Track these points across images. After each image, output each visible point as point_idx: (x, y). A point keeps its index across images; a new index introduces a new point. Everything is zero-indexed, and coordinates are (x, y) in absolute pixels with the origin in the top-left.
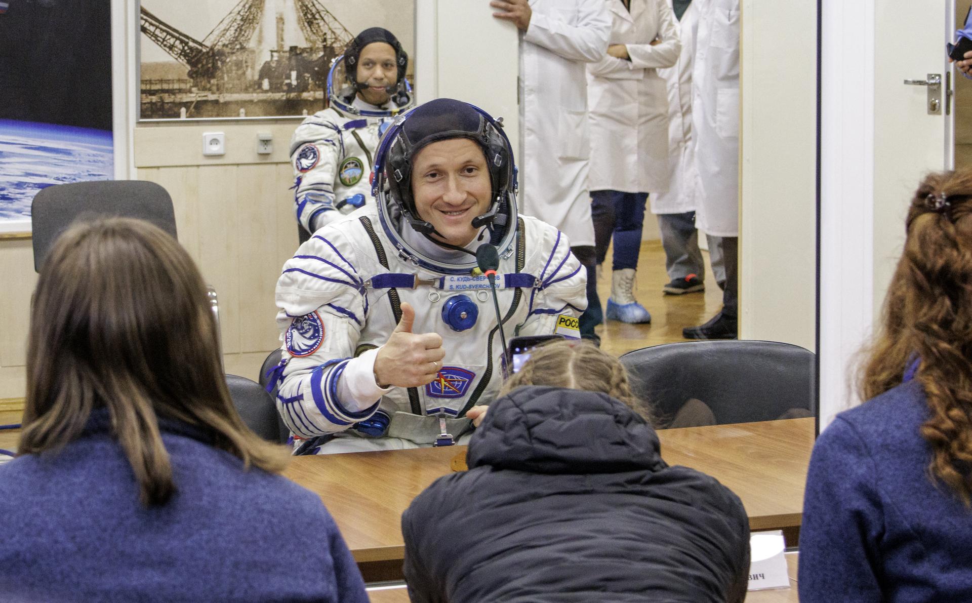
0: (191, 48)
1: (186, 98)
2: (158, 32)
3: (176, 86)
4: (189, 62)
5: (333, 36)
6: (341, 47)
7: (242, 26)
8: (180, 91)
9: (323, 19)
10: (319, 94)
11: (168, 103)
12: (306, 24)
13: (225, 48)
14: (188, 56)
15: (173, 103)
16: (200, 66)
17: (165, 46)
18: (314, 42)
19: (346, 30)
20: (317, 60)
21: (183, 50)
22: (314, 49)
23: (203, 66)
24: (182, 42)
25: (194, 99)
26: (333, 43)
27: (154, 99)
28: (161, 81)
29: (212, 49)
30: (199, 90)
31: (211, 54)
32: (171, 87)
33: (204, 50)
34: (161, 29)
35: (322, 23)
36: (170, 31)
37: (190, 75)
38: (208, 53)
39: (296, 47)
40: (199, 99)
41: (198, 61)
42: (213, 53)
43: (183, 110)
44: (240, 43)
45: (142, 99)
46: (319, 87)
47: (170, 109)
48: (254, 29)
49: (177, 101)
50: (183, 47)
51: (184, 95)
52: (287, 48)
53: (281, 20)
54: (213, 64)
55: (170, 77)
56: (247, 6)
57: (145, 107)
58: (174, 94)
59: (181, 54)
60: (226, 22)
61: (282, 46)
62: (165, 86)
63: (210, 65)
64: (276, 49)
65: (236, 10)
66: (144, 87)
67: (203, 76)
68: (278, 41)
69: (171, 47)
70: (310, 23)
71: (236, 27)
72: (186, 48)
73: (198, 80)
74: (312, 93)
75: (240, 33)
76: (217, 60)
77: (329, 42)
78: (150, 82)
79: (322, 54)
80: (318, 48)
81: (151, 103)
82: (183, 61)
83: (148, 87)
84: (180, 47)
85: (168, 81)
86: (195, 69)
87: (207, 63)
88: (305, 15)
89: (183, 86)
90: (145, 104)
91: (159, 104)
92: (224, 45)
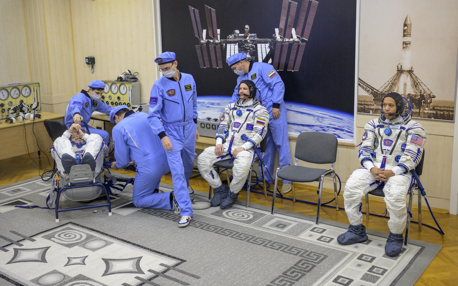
0: (374, 92)
1: (372, 107)
2: (364, 86)
3: (369, 103)
4: (373, 96)
5: (424, 91)
6: (427, 95)
7: (392, 86)
8: (370, 105)
9: (420, 85)
10: (418, 110)
11: (366, 108)
12: (414, 86)
13: (386, 92)
14: (373, 94)
15: (368, 108)
16: (377, 97)
17: (366, 90)
18: (417, 93)
19: (429, 90)
20: (418, 99)
21: (372, 92)
22: (417, 95)
23: (378, 97)
24: (372, 89)
25: (375, 108)
26: (424, 94)
27: (362, 106)
28: (365, 101)
29: (381, 92)
30: (376, 105)
31: (381, 94)
32: (368, 103)
33: (379, 93)
34: (365, 85)
35: (420, 87)
36: (368, 85)
37: (374, 100)
38: (380, 93)
39: (410, 94)
40: (376, 108)
41: (377, 96)
42: (382, 94)
43: (371, 111)
44: (391, 91)
45: (358, 106)
46: (418, 108)
47: (367, 110)
48: (396, 87)
49: (369, 108)
50: (372, 91)
51: (372, 106)
52: (407, 94)
53: (405, 85)
54: (382, 97)
55: (367, 100)
56: (394, 79)
57: (359, 109)
58: (368, 106)
59: (371, 93)
60: (386, 84)
61: (405, 93)
62: (366, 103)
63: (380, 98)
64: (403, 94)
65: (390, 80)
66: (359, 103)
67: (378, 101)
68: (404, 92)
69: (368, 91)
70: (416, 86)
71: (390, 86)
72: (373, 91)
73: (376, 102)
74: (415, 110)
75: (391, 88)
76: (383, 96)
77: (422, 93)
78: (361, 101)
79: (419, 97)
80: (418, 95)
81: (361, 108)
82: (372, 95)
83: (360, 103)
84: (371, 91)
85: (367, 101)
86: (375, 99)
87: (380, 97)
88: (414, 83)
89: (371, 103)
90: (359, 108)
91: (364, 108)
92: (385, 91)
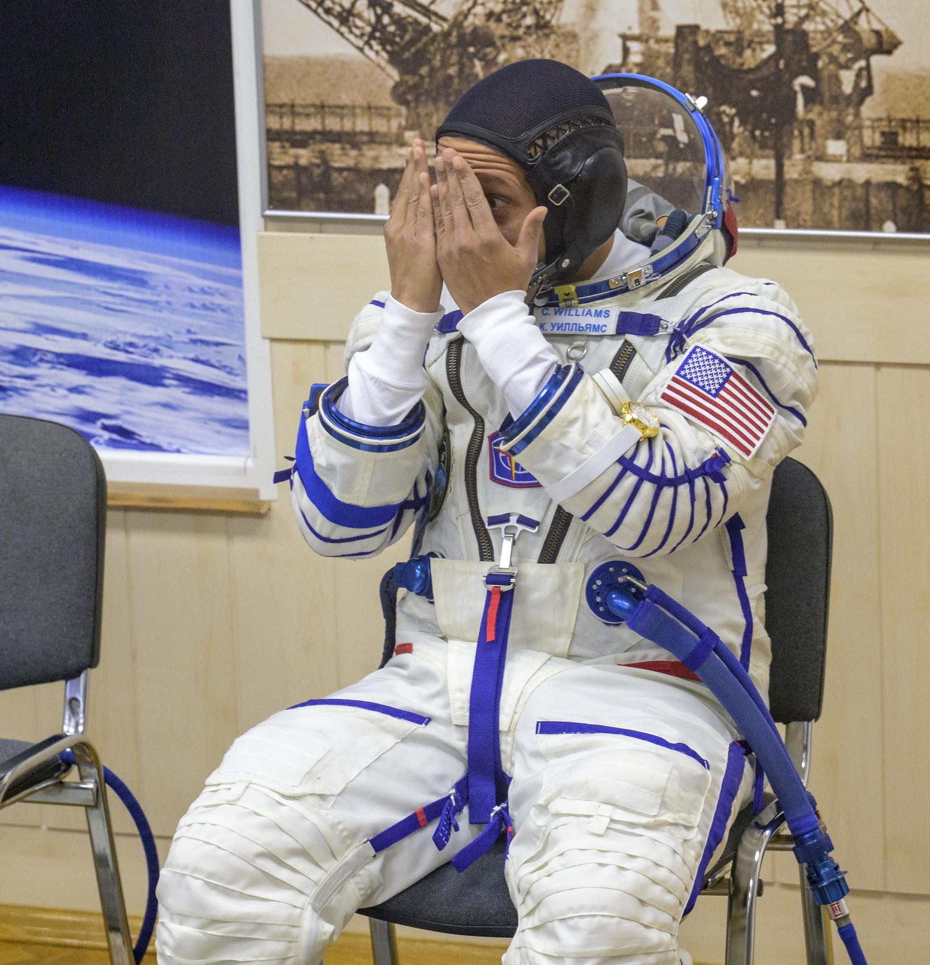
0: (398, 21)
1: (389, 159)
3: (362, 125)
4: (395, 59)
6: (828, 31)
8: (373, 138)
10: (764, 168)
11: (340, 170)
13: (492, 24)
14: (393, 43)
15: (355, 170)
16: (424, 70)
17: (328, 11)
18: (748, 16)
20: (758, 68)
21: (377, 26)
22: (747, 36)
23: (432, 70)
26: (802, 20)
27: (305, 156)
28: (321, 108)
29: (457, 24)
31: (453, 39)
32: (348, 126)
33: (436, 28)
37: (400, 94)
38: (446, 35)
39: (695, 29)
41: (421, 58)
42: (461, 37)
43: (382, 191)
45: (269, 155)
46: (763, 147)
47: (345, 187)
49: (366, 164)
50: (379, 18)
51: (383, 151)
52: (668, 32)
54: (462, 67)
55: (345, 99)
57: (278, 177)
58: (356, 146)
59: (372, 36)
61: (655, 25)
62: (333, 124)
63: (452, 71)
64: (635, 32)
66: (275, 123)
67: (435, 100)
68: (641, 10)
69: (346, 17)
72: (386, 20)
73: (422, 110)
74: (741, 161)
77: (791, 18)
78: (292, 109)
79: (771, 50)
80: (760, 33)
81: (296, 167)
82: (377, 55)
83: (287, 123)
84: (370, 16)
85: (339, 110)
86: (411, 80)
87: (445, 64)
89: (380, 125)
90: (280, 168)
91: (317, 172)
92: (490, 15)
